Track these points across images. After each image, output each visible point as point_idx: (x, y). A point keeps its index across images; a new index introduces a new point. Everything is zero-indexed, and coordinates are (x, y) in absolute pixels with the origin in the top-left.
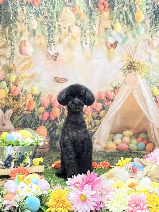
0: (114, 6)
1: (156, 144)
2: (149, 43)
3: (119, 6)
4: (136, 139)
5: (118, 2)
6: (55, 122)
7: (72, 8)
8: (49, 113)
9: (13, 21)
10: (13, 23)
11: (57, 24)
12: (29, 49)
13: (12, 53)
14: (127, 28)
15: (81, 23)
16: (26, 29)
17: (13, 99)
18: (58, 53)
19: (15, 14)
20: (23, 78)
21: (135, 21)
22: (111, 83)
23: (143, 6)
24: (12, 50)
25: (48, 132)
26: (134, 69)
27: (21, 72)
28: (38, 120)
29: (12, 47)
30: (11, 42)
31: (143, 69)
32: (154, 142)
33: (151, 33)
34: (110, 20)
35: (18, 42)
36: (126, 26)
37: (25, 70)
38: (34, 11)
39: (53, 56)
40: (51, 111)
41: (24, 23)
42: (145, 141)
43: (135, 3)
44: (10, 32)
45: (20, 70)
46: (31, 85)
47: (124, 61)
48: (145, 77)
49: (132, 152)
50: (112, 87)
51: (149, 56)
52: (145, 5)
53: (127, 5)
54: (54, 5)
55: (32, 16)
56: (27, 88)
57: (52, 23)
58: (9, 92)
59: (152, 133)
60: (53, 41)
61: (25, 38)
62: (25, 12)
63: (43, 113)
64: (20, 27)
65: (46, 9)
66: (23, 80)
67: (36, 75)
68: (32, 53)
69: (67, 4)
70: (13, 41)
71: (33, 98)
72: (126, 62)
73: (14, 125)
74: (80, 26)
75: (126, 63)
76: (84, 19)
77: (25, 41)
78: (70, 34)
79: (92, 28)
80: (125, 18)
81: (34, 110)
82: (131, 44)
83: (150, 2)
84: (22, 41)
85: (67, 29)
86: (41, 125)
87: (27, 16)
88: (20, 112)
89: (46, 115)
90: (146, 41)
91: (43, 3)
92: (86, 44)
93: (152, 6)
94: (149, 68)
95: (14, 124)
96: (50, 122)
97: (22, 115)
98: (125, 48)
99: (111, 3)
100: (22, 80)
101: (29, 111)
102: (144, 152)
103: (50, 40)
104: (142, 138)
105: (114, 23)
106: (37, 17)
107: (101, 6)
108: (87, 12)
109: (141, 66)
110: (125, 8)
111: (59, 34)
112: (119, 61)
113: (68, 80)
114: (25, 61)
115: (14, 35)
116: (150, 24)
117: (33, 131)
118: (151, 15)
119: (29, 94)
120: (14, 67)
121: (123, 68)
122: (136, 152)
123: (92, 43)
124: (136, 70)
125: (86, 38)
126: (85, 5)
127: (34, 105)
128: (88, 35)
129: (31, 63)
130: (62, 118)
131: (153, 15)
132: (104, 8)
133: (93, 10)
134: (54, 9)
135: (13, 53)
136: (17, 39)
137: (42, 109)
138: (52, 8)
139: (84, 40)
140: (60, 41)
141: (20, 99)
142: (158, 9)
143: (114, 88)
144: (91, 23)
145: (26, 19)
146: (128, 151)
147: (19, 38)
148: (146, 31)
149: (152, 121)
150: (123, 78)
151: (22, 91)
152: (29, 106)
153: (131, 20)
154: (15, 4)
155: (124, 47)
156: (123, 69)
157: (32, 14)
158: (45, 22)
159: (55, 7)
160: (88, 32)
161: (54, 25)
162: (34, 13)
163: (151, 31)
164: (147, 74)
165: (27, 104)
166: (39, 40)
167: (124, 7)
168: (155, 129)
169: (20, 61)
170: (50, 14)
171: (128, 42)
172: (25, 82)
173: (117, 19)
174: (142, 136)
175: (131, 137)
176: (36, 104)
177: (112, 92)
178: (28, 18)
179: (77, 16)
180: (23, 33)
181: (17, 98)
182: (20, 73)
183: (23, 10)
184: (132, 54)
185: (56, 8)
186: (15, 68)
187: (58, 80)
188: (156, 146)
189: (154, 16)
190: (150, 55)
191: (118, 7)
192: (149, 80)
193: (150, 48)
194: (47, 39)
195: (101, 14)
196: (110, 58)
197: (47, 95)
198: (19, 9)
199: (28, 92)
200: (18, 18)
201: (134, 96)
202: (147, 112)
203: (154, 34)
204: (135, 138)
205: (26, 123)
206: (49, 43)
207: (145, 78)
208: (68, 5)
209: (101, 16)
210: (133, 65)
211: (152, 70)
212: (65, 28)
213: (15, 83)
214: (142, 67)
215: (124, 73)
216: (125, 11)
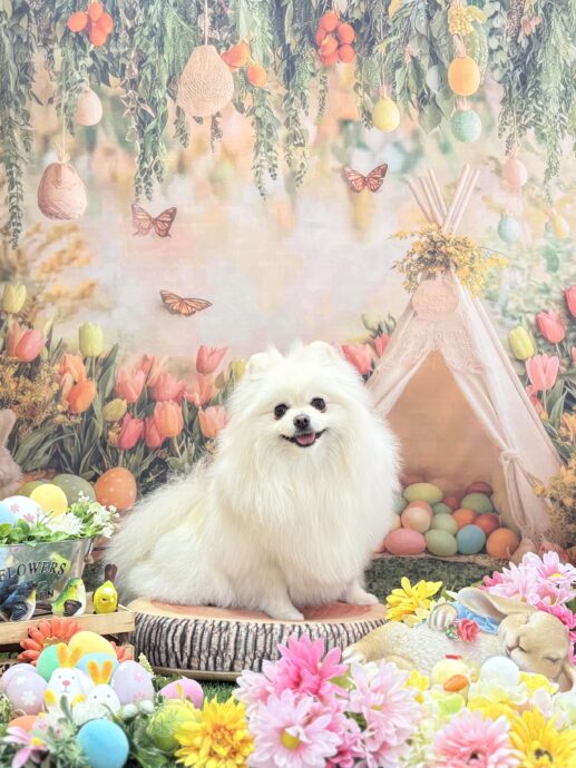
0: (374, 40)
1: (523, 532)
2: (498, 172)
3: (392, 39)
4: (451, 514)
5: (386, 27)
6: (162, 454)
7: (223, 50)
8: (144, 420)
9: (17, 99)
10: (16, 104)
11: (171, 107)
12: (74, 195)
13: (15, 212)
14: (420, 117)
15: (257, 103)
16: (60, 126)
17: (17, 374)
18: (175, 210)
19: (25, 73)
20: (53, 299)
21: (447, 92)
22: (363, 316)
23: (477, 41)
24: (14, 200)
25: (138, 487)
26: (446, 264)
27: (44, 277)
28: (104, 445)
29: (12, 188)
30: (11, 173)
31: (476, 265)
32: (519, 525)
33: (505, 136)
34: (361, 91)
35: (32, 172)
36: (414, 112)
37: (58, 272)
38: (89, 61)
39: (156, 219)
40: (149, 414)
41: (55, 104)
42: (484, 521)
43: (447, 29)
44: (8, 138)
45: (43, 271)
46: (82, 324)
47: (409, 236)
48: (483, 291)
49: (436, 561)
50: (367, 328)
51: (499, 218)
52: (485, 37)
53: (421, 37)
54: (161, 38)
55: (82, 81)
56: (66, 334)
57: (154, 104)
58: (4, 349)
59: (509, 492)
60: (156, 168)
61: (60, 159)
62: (58, 67)
63: (121, 422)
64: (43, 119)
65: (133, 54)
66: (53, 304)
67: (97, 287)
68: (84, 209)
69: (207, 34)
70: (17, 167)
71: (88, 367)
72: (416, 239)
73: (20, 465)
74: (252, 111)
75: (417, 244)
76: (268, 86)
77: (57, 168)
78: (217, 143)
79: (294, 118)
80: (412, 83)
81: (91, 411)
82: (433, 174)
83: (504, 26)
84: (49, 167)
85: (207, 124)
86: (115, 463)
87: (67, 79)
88: (43, 417)
89: (134, 427)
90: (487, 164)
91: (123, 34)
92: (274, 176)
93: (509, 39)
94: (497, 260)
95: (19, 460)
96: (146, 455)
97: (50, 429)
98: (413, 191)
99: (362, 31)
100: (50, 304)
101: (72, 414)
102: (481, 561)
103: (146, 166)
104: (474, 511)
105: (375, 100)
106: (102, 85)
107: (329, 42)
108: (277, 64)
109: (469, 254)
110: (413, 48)
111: (178, 145)
112: (392, 237)
113: (208, 304)
114: (60, 237)
115: (20, 145)
116: (504, 101)
117: (87, 486)
118: (505, 70)
119: (75, 355)
120: (22, 261)
121: (405, 260)
122: (452, 560)
123: (294, 174)
124: (453, 269)
125: (274, 154)
126: (271, 37)
127: (90, 394)
128: (281, 143)
129: (79, 245)
130: (187, 441)
131: (515, 69)
132: (339, 47)
133: (299, 55)
134: (161, 52)
135: (18, 209)
136: (32, 162)
137: (118, 407)
138: (152, 49)
139: (265, 164)
140: (181, 167)
141: (42, 372)
142: (529, 48)
143: (371, 333)
144: (292, 100)
145: (63, 93)
146: (423, 555)
147: (36, 157)
148: (488, 128)
149: (508, 450)
150: (406, 297)
151: (48, 345)
152: (72, 398)
153: (434, 90)
154: (25, 40)
155: (410, 187)
156: (406, 264)
157: (84, 73)
158: (128, 100)
159: (163, 46)
160: (282, 132)
161: (161, 110)
162: (91, 70)
163: (506, 127)
164: (493, 280)
165: (65, 392)
166: (107, 165)
167: (407, 42)
168: (521, 478)
169: (42, 238)
170: (148, 72)
171: (423, 168)
172: (60, 312)
173: (385, 88)
174: (474, 502)
175: (433, 507)
176: (98, 390)
177: (368, 345)
178: (67, 89)
179: (241, 77)
180: (51, 141)
181: (30, 370)
182: (41, 282)
183: (51, 58)
184: (437, 212)
185: (168, 49)
186: (25, 264)
187: (172, 305)
188: (526, 540)
189: (518, 73)
190: (502, 212)
191: (388, 46)
192: (500, 301)
193: (502, 188)
194: (136, 159)
195: (325, 68)
196: (357, 226)
197: (134, 360)
198: (38, 57)
199: (69, 348)
200: (35, 88)
201: (447, 358)
202: (492, 418)
203: (517, 139)
204: (449, 510)
205: (63, 456)
206: (142, 174)
207: (483, 295)
208: (210, 39)
209: (325, 78)
210: (443, 248)
211: (508, 266)
212: (199, 120)
213: (26, 316)
214: (472, 259)
215: (410, 279)
216: (413, 57)
